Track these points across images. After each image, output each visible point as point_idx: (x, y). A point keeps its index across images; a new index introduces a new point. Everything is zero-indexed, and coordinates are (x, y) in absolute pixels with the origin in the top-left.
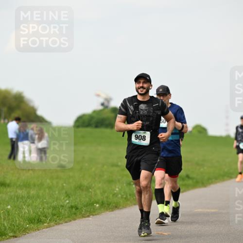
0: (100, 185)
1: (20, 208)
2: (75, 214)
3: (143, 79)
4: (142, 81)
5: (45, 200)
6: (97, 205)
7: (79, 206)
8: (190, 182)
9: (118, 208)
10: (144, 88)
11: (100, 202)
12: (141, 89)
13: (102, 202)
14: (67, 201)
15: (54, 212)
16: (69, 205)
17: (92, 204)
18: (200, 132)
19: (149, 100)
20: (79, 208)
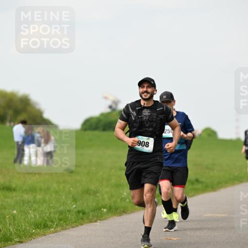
0: (108, 189)
1: (27, 213)
2: (82, 219)
3: (147, 83)
4: (146, 85)
5: (51, 205)
6: (105, 210)
7: (87, 211)
8: (199, 186)
9: (126, 213)
10: (149, 93)
11: (108, 206)
12: (145, 94)
13: (110, 207)
14: (74, 206)
15: (61, 217)
16: (76, 210)
17: (100, 209)
18: (209, 135)
19: (152, 106)
20: (87, 212)
